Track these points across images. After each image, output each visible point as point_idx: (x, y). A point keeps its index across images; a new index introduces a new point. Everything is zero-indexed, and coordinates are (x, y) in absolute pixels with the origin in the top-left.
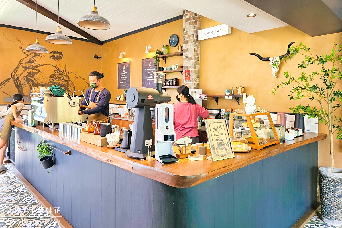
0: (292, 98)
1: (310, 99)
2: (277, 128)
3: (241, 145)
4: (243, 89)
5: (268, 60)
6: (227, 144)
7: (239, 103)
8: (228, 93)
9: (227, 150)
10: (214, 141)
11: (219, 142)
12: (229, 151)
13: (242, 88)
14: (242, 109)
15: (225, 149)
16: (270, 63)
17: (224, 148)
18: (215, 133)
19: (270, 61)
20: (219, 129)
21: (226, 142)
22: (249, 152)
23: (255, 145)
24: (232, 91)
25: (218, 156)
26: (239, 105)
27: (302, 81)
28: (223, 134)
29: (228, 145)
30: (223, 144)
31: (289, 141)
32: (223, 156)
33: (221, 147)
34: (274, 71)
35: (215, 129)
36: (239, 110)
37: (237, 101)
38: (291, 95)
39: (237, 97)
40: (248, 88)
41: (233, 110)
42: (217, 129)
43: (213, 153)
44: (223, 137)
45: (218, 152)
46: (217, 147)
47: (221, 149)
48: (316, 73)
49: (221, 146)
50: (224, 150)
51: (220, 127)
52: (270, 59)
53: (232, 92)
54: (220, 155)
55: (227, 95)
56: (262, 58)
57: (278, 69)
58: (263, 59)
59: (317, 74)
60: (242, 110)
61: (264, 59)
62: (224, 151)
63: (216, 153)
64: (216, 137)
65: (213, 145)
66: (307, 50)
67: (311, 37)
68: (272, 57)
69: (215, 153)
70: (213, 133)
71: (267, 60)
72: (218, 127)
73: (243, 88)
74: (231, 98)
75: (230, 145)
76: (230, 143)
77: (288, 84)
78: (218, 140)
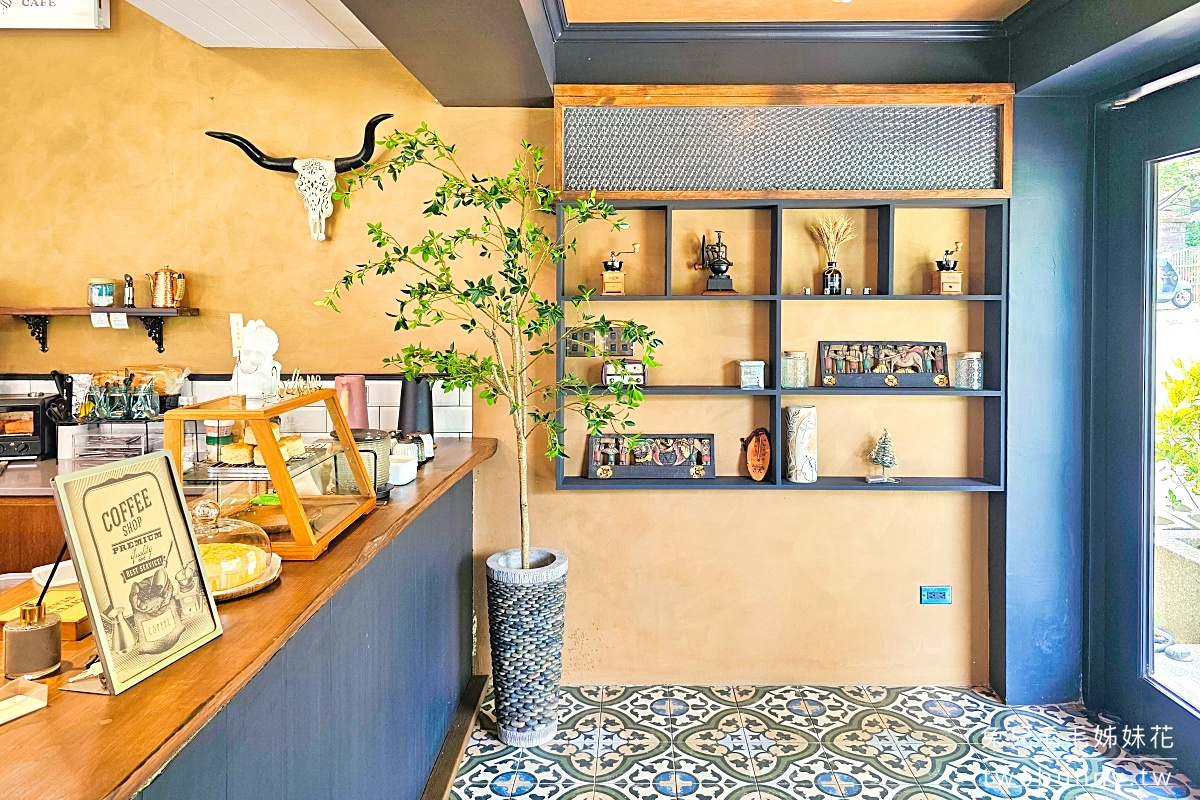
0: (402, 324)
1: (465, 327)
2: (362, 446)
3: (239, 559)
4: (180, 283)
5: (290, 169)
6: (181, 577)
7: (160, 344)
8: (106, 301)
9: (185, 611)
10: (115, 579)
11: (139, 579)
12: (193, 610)
13: (176, 276)
14: (175, 367)
15: (173, 606)
16: (298, 181)
17: (167, 601)
18: (118, 535)
19: (295, 172)
20: (135, 510)
21: (175, 571)
22: (276, 583)
23: (293, 539)
24: (128, 291)
25: (142, 653)
26: (160, 351)
27: (425, 259)
28: (159, 535)
29: (185, 583)
30: (162, 582)
31: (401, 489)
32: (166, 646)
33: (153, 604)
34: (313, 216)
35: (115, 516)
36: (162, 372)
37: (150, 335)
38: (397, 312)
39: (152, 317)
40: (203, 276)
41: (132, 375)
42: (127, 515)
43: (112, 649)
44: (159, 547)
45: (136, 635)
46: (129, 612)
47: (153, 615)
48: (466, 234)
49: (150, 598)
50: (169, 614)
51: (140, 498)
52: (296, 165)
53: (127, 296)
54: (148, 647)
55: (99, 309)
56: (265, 156)
57: (329, 211)
58: (269, 163)
59: (469, 237)
60: (175, 374)
61: (274, 164)
62: (172, 621)
63: (130, 641)
64: (126, 559)
65: (111, 607)
66: (446, 153)
67: (441, 106)
68: (307, 160)
69: (123, 647)
70: (106, 540)
71: (286, 166)
72: (132, 503)
73: (180, 277)
74: (120, 320)
75: (196, 580)
76: (194, 568)
77: (386, 269)
78: (138, 570)
